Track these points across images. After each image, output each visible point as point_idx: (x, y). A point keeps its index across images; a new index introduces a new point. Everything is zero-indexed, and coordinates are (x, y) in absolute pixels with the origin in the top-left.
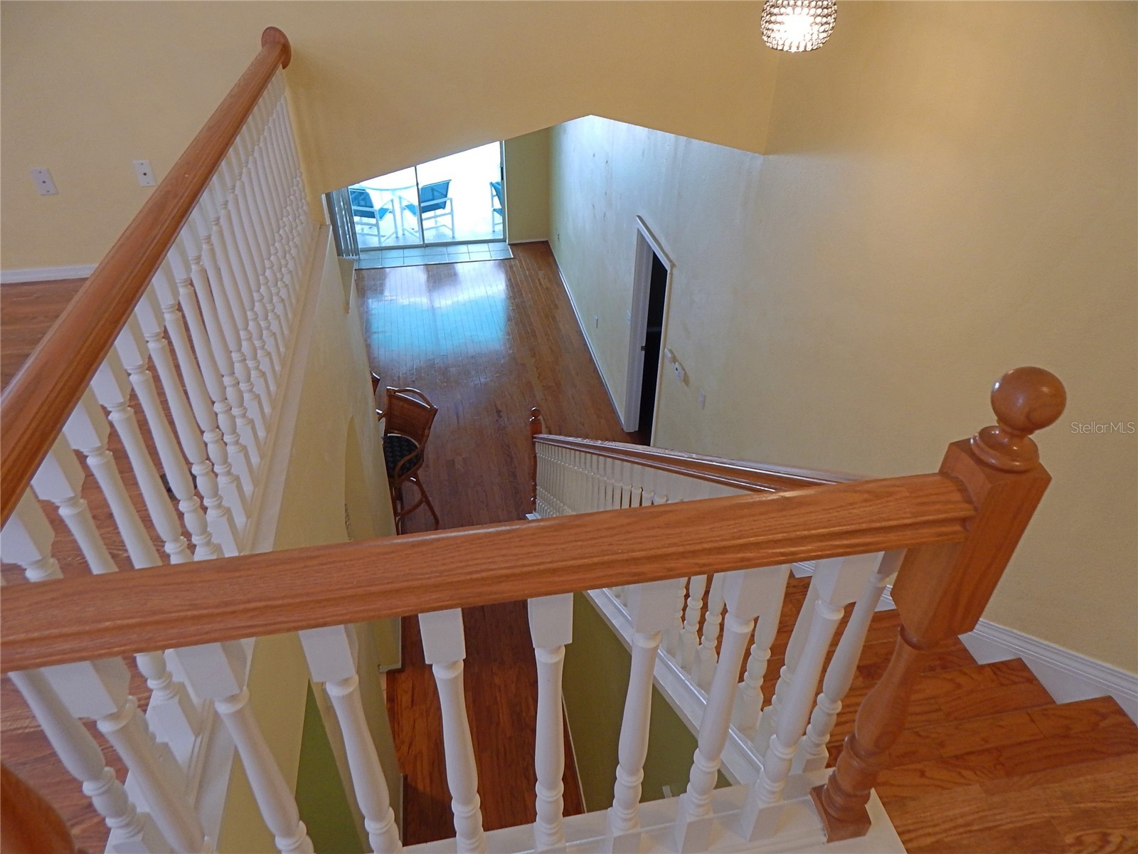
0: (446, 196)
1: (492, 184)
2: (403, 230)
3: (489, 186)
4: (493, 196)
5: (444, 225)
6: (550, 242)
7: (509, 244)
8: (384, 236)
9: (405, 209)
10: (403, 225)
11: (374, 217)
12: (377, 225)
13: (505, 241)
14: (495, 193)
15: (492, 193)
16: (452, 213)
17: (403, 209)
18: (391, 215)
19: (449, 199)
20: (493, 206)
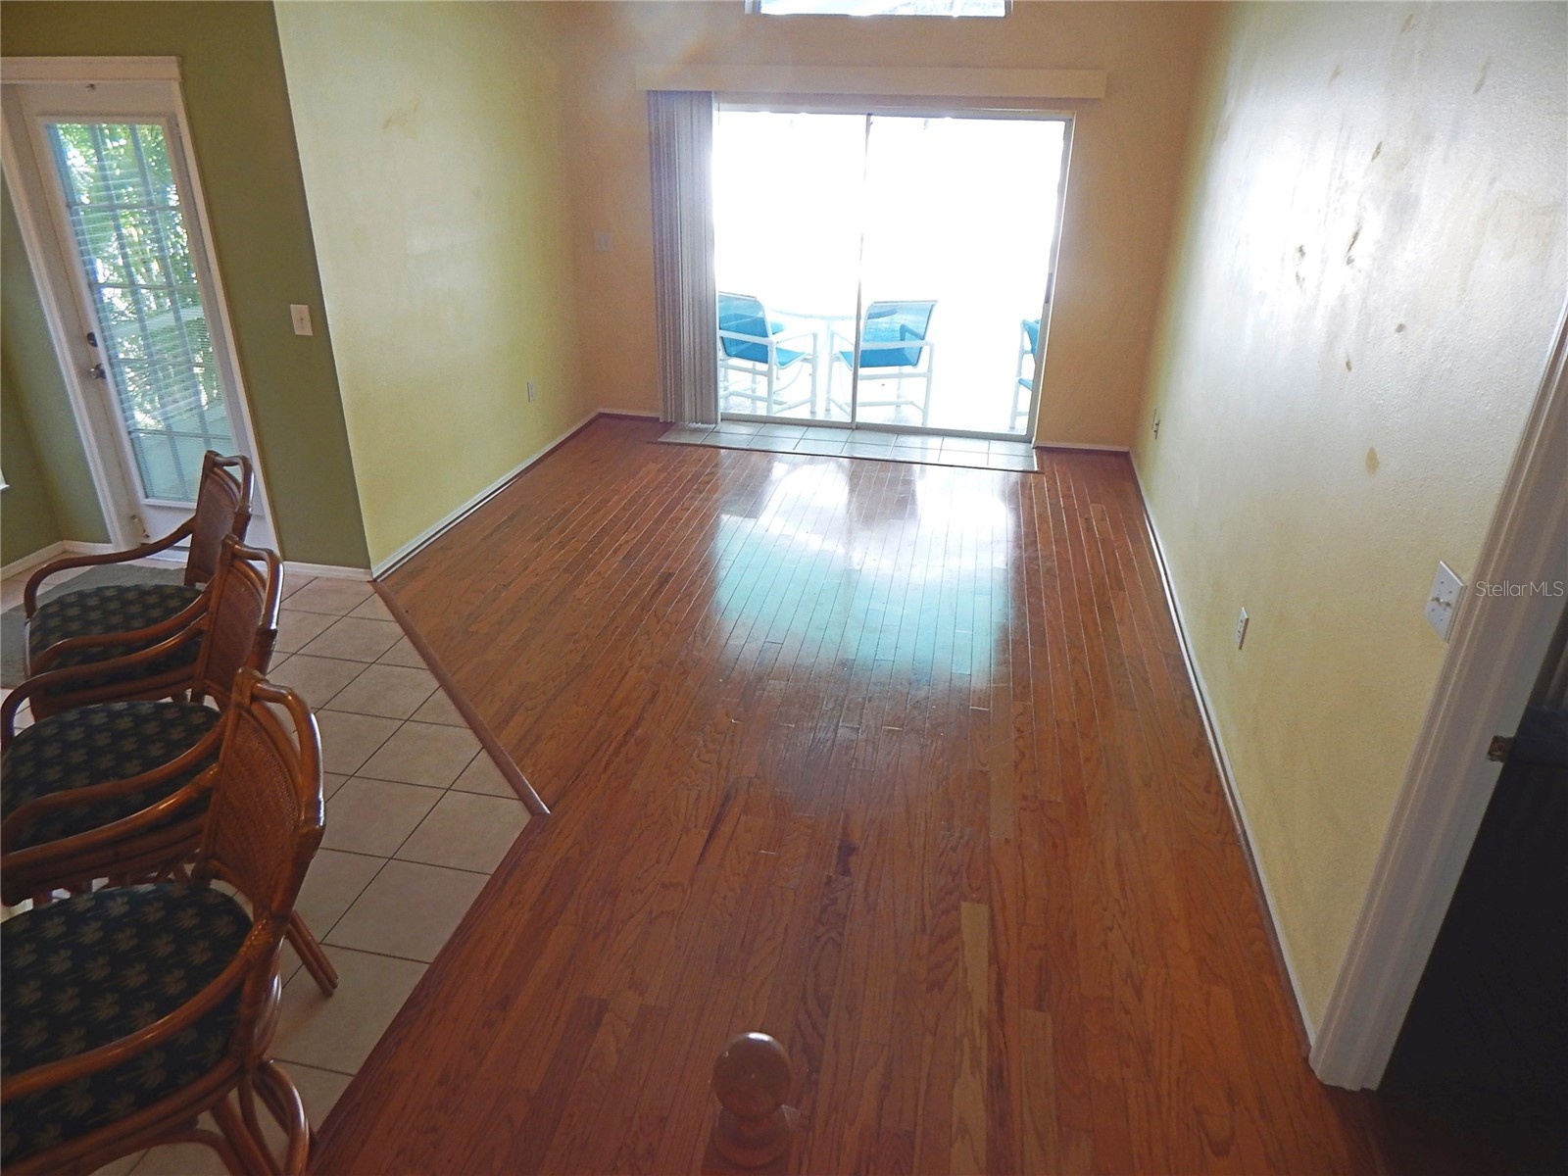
0: (923, 338)
1: (1025, 324)
2: (829, 400)
3: (1018, 328)
4: (1023, 352)
5: (912, 403)
6: (1132, 455)
7: (1036, 448)
8: (781, 403)
9: (838, 359)
10: (829, 391)
11: (767, 362)
12: (768, 374)
13: (1031, 442)
14: (1028, 347)
15: (1022, 347)
16: (928, 375)
17: (834, 359)
18: (808, 367)
19: (927, 344)
20: (1020, 373)
